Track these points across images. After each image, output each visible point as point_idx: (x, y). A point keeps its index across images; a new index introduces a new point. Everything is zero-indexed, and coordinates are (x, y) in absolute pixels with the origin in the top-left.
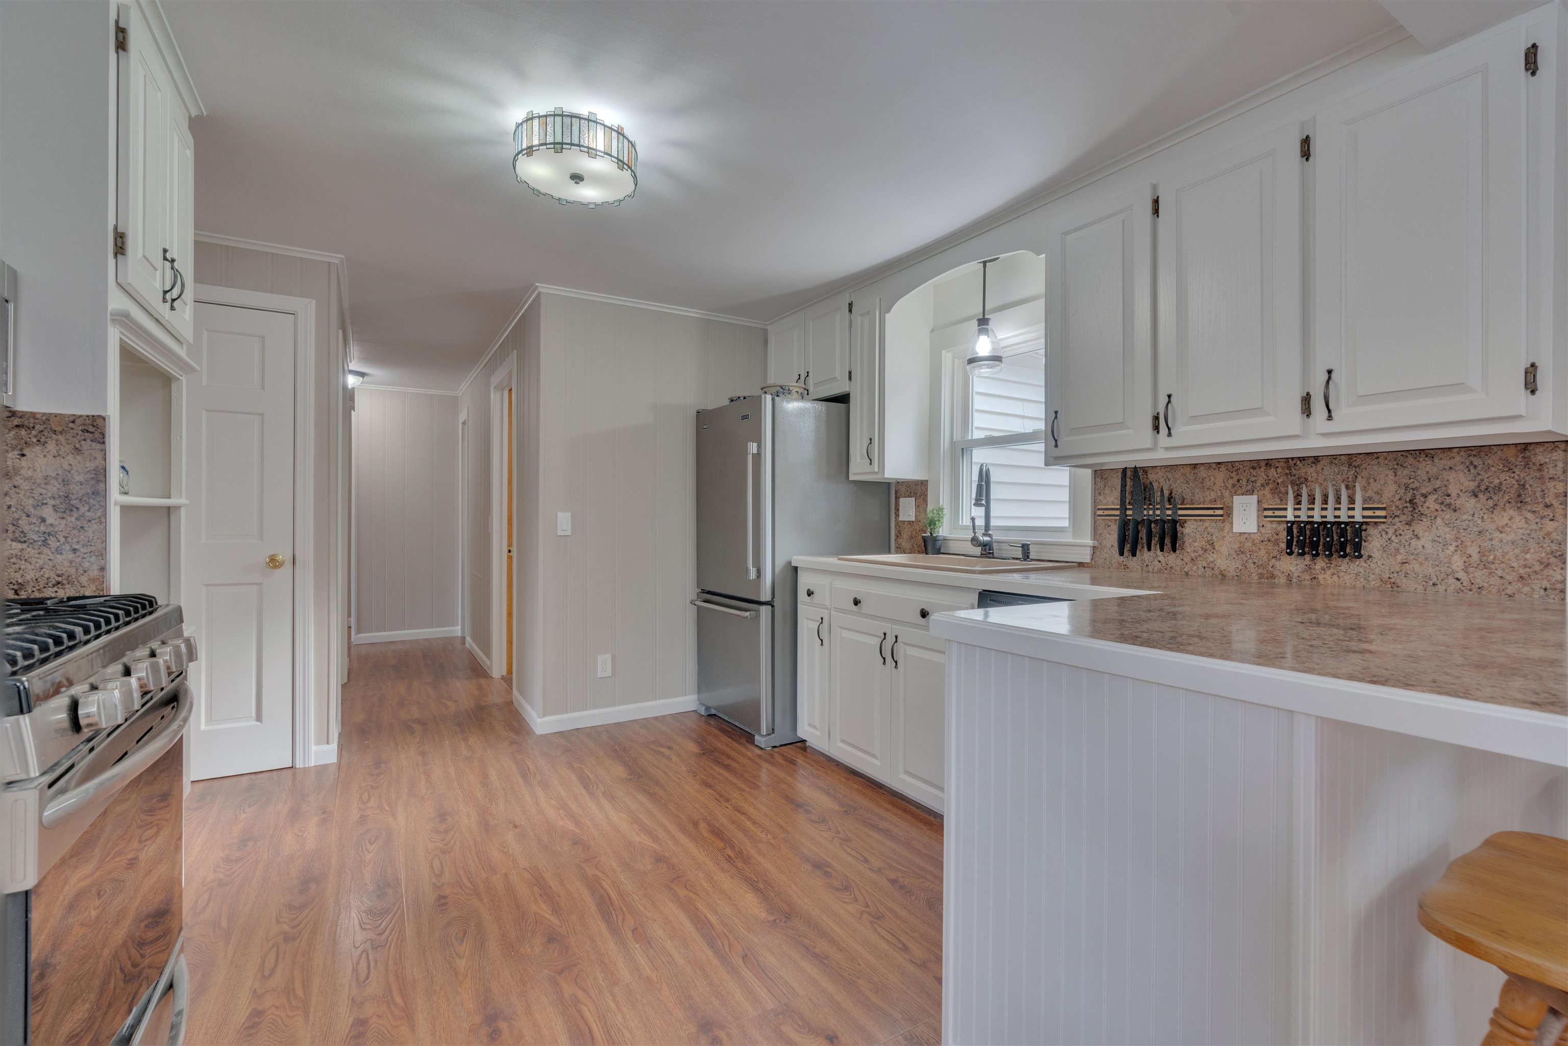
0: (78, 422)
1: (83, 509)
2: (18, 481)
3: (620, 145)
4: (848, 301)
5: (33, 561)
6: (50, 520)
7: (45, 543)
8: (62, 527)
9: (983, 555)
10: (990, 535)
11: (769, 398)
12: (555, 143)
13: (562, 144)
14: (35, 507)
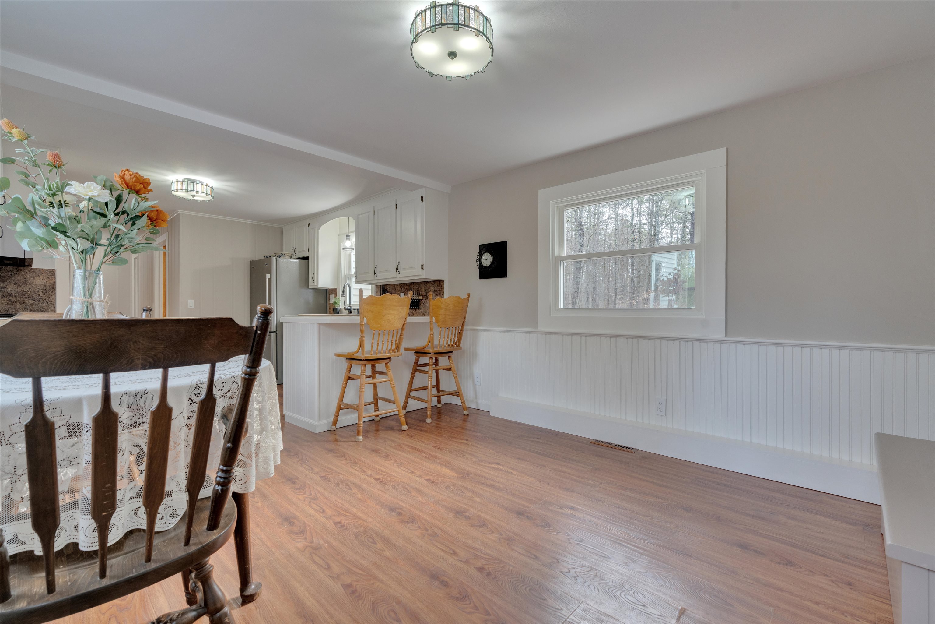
0: (48, 270)
1: (50, 293)
2: (33, 285)
3: (207, 189)
4: (308, 223)
5: (37, 305)
6: (41, 295)
7: (40, 301)
8: (44, 297)
9: (349, 313)
10: (350, 307)
11: (275, 258)
12: (185, 190)
13: (188, 190)
14: (37, 292)
